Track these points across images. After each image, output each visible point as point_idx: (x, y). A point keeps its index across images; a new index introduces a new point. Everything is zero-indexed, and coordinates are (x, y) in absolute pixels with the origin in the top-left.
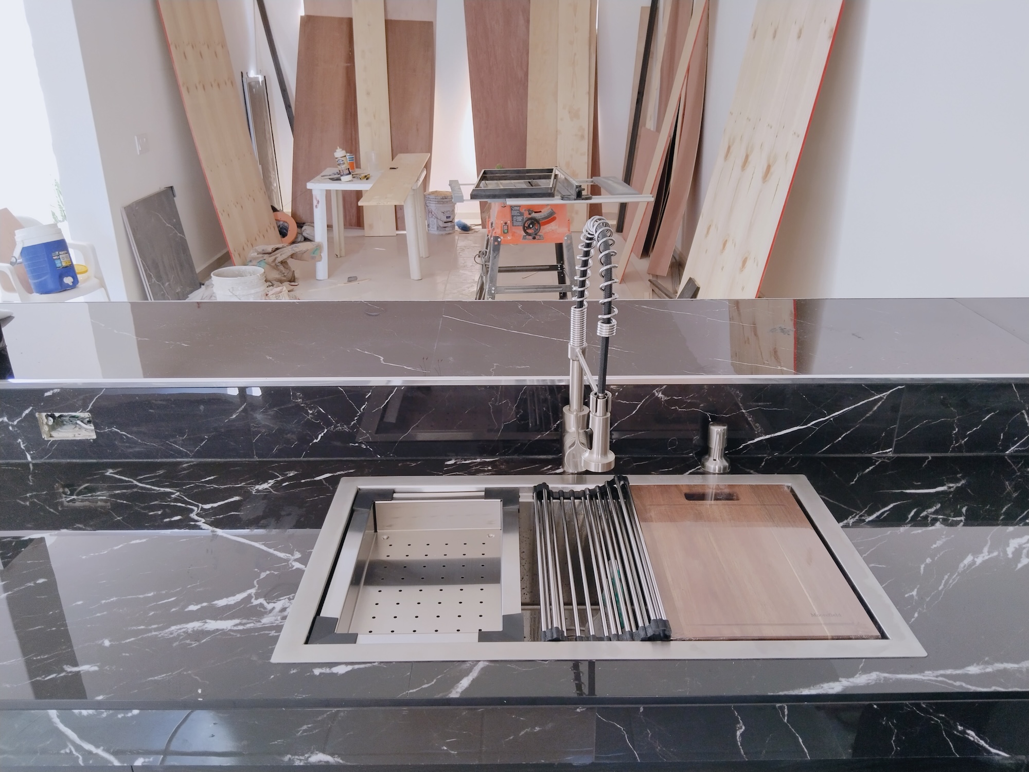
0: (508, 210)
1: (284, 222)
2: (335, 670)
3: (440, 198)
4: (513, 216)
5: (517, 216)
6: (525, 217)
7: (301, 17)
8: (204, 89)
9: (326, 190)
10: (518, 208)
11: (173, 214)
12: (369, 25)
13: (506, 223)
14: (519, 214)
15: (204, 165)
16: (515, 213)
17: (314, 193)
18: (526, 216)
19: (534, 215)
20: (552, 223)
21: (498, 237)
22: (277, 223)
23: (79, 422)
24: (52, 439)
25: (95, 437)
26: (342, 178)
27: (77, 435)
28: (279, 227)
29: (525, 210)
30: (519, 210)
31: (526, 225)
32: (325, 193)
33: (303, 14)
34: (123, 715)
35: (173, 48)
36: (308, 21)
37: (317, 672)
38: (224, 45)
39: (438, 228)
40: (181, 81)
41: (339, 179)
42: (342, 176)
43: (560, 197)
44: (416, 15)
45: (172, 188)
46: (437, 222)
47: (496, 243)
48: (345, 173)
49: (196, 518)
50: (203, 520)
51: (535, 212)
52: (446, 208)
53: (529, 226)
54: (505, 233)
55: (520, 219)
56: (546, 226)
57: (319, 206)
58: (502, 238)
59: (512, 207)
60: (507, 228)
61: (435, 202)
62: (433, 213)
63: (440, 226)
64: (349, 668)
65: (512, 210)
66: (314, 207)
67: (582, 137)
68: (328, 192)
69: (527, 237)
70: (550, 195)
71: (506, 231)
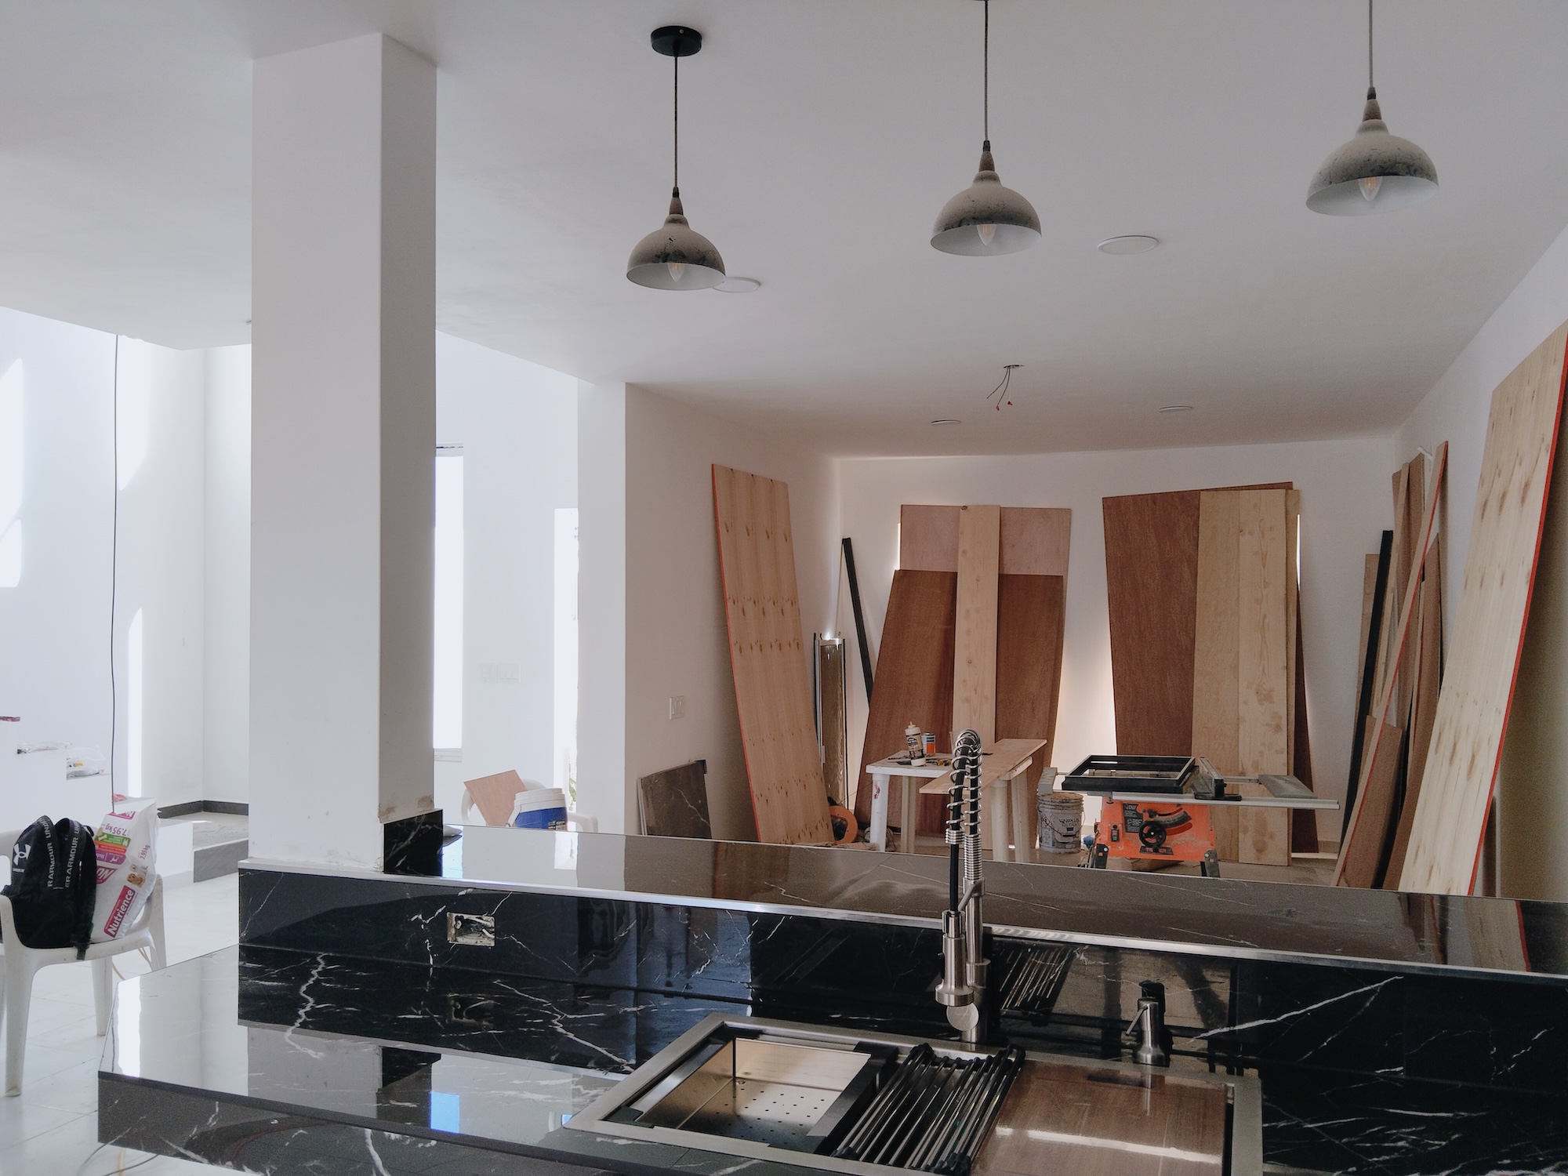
0: (1119, 808)
1: (842, 819)
2: (615, 1141)
3: (1058, 801)
4: (1126, 819)
5: (1132, 818)
6: (1144, 820)
7: (896, 571)
8: (761, 650)
9: (891, 776)
10: (1133, 808)
11: (700, 794)
12: (977, 580)
13: (1115, 827)
14: (1135, 816)
15: (746, 736)
16: (1130, 814)
17: (875, 778)
18: (1146, 818)
19: (1158, 818)
20: (1186, 832)
21: (1104, 846)
22: (832, 821)
23: (484, 930)
24: (456, 943)
25: (493, 945)
26: (912, 761)
27: (479, 942)
28: (834, 825)
29: (1144, 811)
30: (1135, 810)
31: (1145, 831)
32: (888, 779)
33: (898, 568)
34: (422, 1145)
35: (730, 604)
36: (901, 577)
37: (599, 1140)
38: (794, 602)
39: (1054, 843)
40: (733, 640)
41: (909, 763)
42: (912, 759)
43: (1193, 795)
44: (1042, 568)
45: (703, 762)
46: (1053, 835)
47: (1101, 854)
48: (916, 755)
49: (556, 1023)
50: (562, 1026)
51: (1160, 815)
52: (1068, 815)
53: (1149, 832)
54: (1115, 839)
55: (1137, 822)
56: (1175, 836)
57: (879, 796)
58: (1109, 847)
59: (1125, 805)
60: (1116, 834)
61: (1050, 807)
62: (1048, 822)
63: (1058, 842)
64: (630, 1142)
65: (1124, 809)
66: (873, 797)
67: (1278, 728)
68: (894, 780)
69: (1147, 848)
70: (1176, 789)
71: (1115, 838)
